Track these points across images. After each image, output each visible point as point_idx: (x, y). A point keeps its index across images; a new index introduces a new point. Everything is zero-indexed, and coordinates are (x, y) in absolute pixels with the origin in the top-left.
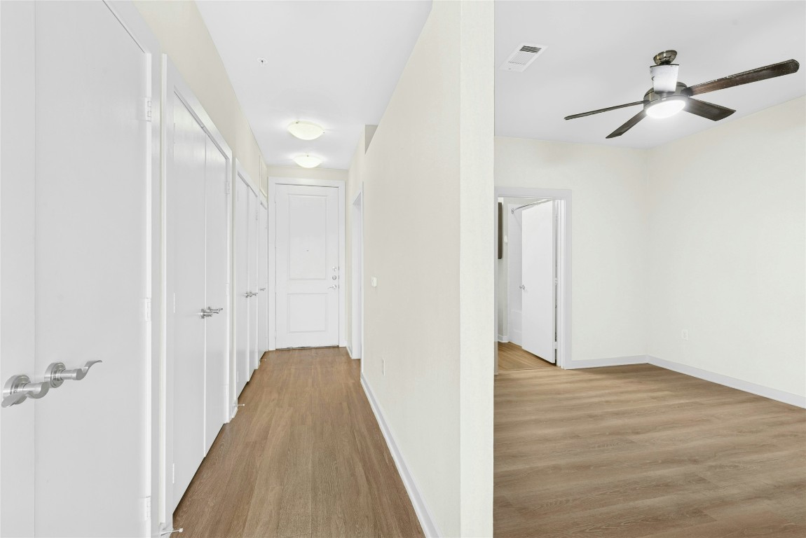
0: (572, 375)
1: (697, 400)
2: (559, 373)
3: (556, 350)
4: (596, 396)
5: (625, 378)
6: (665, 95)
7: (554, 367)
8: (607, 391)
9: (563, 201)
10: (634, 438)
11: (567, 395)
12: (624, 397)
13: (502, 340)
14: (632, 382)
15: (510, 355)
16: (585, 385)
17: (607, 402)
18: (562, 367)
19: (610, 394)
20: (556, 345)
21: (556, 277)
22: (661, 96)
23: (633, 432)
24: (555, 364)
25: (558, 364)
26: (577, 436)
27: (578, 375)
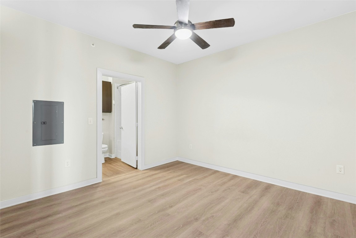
0: (145, 173)
1: (196, 177)
2: (138, 173)
3: (137, 161)
4: (154, 186)
5: (168, 170)
6: (183, 25)
7: (136, 170)
8: (159, 181)
9: (140, 83)
10: (170, 211)
11: (140, 188)
12: (167, 183)
13: (112, 157)
14: (171, 172)
15: (114, 166)
16: (149, 179)
17: (159, 188)
18: (140, 170)
19: (161, 182)
20: (137, 158)
21: (137, 122)
22: (181, 25)
23: (169, 207)
24: (137, 168)
25: (138, 168)
26: (140, 221)
27: (147, 172)
